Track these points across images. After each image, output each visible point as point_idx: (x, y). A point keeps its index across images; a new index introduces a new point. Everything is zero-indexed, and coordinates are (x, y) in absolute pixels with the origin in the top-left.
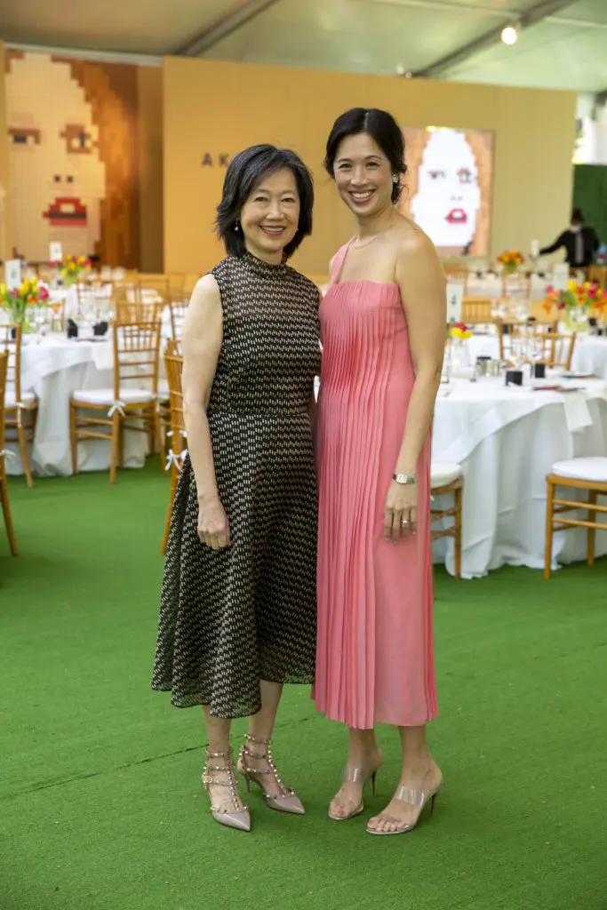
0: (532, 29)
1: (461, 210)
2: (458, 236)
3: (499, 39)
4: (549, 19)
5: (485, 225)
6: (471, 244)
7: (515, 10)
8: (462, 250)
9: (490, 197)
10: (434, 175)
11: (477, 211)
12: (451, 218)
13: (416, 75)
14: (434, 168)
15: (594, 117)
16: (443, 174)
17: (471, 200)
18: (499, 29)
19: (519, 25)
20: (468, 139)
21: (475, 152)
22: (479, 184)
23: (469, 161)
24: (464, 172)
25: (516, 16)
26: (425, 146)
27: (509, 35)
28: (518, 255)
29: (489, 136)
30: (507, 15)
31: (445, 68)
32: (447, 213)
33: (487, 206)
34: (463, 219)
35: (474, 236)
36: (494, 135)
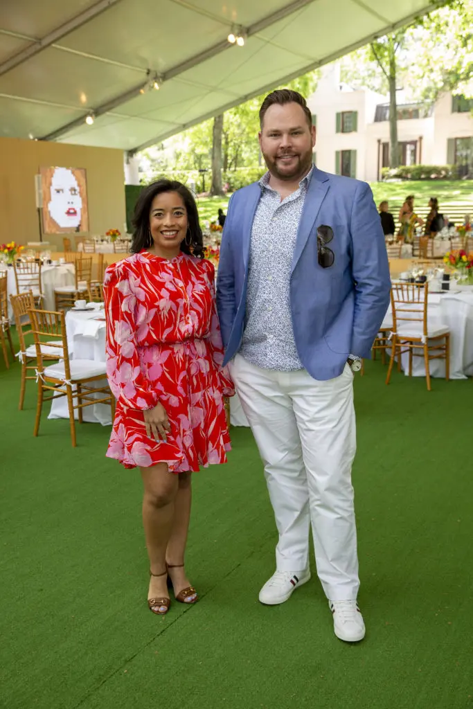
0: (100, 118)
1: (74, 209)
2: (74, 222)
3: (85, 122)
4: (108, 113)
5: (86, 216)
6: (79, 225)
7: (92, 108)
8: (76, 229)
9: (86, 201)
10: (58, 191)
11: (81, 209)
12: (68, 213)
13: (40, 139)
14: (58, 188)
15: (128, 163)
16: (62, 190)
17: (78, 204)
18: (85, 116)
19: (94, 116)
20: (73, 173)
21: (77, 179)
22: (81, 196)
23: (75, 184)
24: (73, 190)
25: (92, 111)
26: (52, 176)
27: (89, 120)
28: (117, 231)
29: (83, 171)
30: (88, 110)
31: (56, 137)
32: (66, 210)
33: (86, 206)
34: (75, 213)
35: (81, 222)
36: (85, 170)
